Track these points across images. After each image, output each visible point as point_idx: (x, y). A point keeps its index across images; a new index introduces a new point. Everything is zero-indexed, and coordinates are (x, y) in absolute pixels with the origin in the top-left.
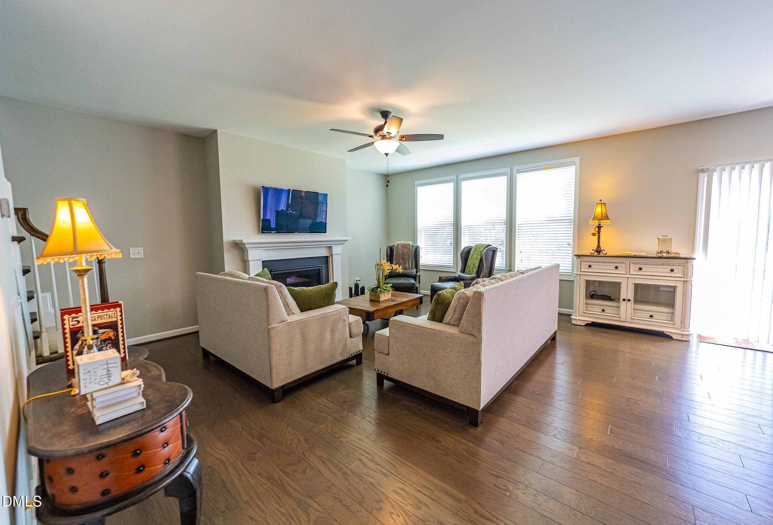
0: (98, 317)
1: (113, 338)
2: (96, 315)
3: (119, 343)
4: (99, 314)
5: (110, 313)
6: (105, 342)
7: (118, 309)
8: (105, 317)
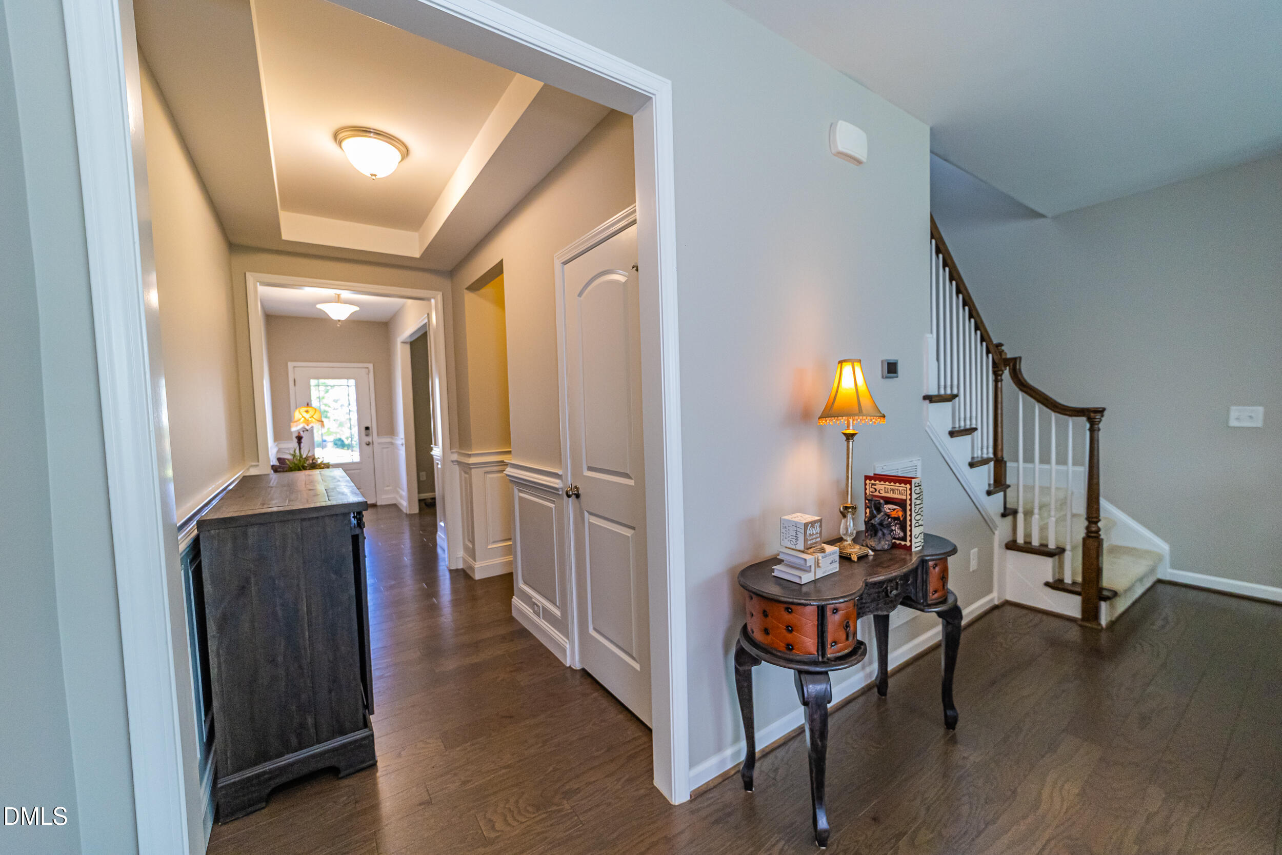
0: (891, 490)
1: (901, 519)
2: (889, 487)
3: (906, 523)
4: (892, 487)
5: (901, 489)
6: (894, 521)
7: (908, 486)
8: (896, 491)
